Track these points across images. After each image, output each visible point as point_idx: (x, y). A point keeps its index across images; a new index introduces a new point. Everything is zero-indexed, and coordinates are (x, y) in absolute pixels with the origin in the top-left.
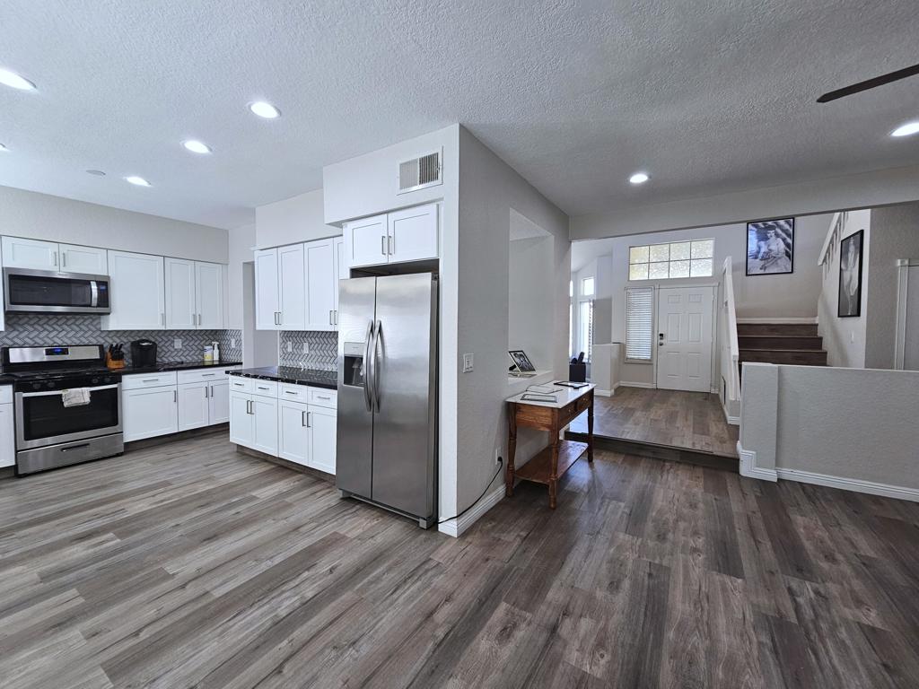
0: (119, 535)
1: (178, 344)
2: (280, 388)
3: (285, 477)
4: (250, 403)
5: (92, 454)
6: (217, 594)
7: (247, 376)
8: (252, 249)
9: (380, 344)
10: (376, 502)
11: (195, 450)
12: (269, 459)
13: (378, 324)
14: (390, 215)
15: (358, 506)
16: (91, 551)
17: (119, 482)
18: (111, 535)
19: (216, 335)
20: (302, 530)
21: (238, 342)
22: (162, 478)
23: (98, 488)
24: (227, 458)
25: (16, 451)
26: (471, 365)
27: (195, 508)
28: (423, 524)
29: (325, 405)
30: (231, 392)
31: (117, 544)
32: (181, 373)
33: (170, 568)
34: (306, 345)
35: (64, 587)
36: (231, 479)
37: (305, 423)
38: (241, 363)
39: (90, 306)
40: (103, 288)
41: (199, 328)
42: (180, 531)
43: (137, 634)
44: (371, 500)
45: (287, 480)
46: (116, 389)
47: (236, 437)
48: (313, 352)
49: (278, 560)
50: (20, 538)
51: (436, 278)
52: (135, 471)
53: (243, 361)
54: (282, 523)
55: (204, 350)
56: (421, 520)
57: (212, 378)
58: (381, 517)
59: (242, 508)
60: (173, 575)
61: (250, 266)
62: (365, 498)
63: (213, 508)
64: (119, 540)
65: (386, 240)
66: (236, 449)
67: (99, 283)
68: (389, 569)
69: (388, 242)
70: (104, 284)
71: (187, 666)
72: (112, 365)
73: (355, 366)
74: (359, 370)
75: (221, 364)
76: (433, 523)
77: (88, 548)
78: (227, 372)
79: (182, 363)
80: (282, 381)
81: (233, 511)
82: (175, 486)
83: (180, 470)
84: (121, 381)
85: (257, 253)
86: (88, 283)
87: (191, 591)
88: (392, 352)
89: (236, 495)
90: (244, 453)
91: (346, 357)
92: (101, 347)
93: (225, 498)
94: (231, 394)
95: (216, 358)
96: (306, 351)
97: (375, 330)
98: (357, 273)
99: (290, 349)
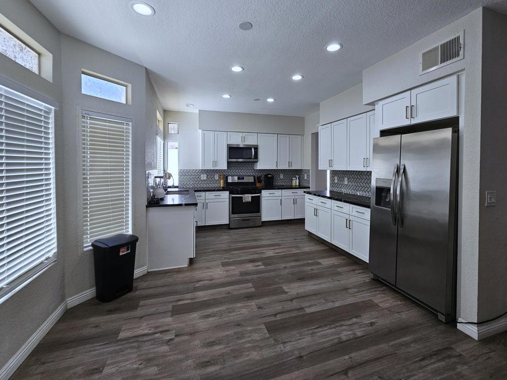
0: (264, 264)
1: (282, 177)
2: (333, 203)
3: (335, 256)
4: (316, 210)
5: (251, 224)
6: (308, 311)
7: (315, 195)
8: (318, 125)
9: (404, 181)
10: (398, 289)
11: (288, 229)
12: (325, 243)
13: (402, 167)
14: (412, 91)
15: (384, 287)
16: (255, 268)
17: (261, 239)
18: (260, 263)
19: (298, 172)
20: (350, 291)
21: (308, 176)
22: (277, 241)
23: (254, 240)
24: (303, 237)
25: (229, 218)
26: (493, 200)
27: (293, 261)
28: (442, 318)
29: (362, 217)
30: (306, 203)
31: (263, 268)
32: (283, 191)
33: (285, 288)
34: (346, 179)
35: (248, 281)
36: (307, 249)
37: (348, 226)
38: (309, 188)
39: (251, 159)
40: (256, 150)
41: (291, 168)
42: (287, 271)
43: (275, 315)
44: (395, 286)
45: (336, 258)
46: (259, 196)
47: (308, 227)
48: (350, 183)
49: (337, 304)
50: (233, 254)
51: (456, 131)
52: (266, 235)
53: (310, 186)
54: (336, 283)
55: (292, 180)
56: (439, 315)
57: (295, 194)
58: (403, 300)
59: (313, 267)
60: (287, 292)
61: (316, 136)
62: (390, 283)
63: (302, 263)
64: (263, 267)
65: (409, 109)
66: (307, 234)
67: (255, 149)
68: (415, 341)
69: (411, 110)
70: (256, 148)
71: (298, 343)
72: (258, 185)
73: (383, 194)
74: (386, 197)
75: (300, 187)
76: (452, 320)
77: (253, 267)
78: (305, 192)
79: (283, 186)
80: (334, 200)
81: (310, 268)
82: (282, 247)
83: (284, 239)
84: (261, 193)
85: (320, 128)
86: (251, 149)
87: (295, 304)
88: (414, 186)
89: (310, 259)
90: (312, 237)
91: (376, 188)
92: (254, 177)
93: (305, 259)
94: (306, 204)
95: (298, 184)
96: (346, 182)
97: (401, 171)
98: (384, 133)
99: (336, 181)
